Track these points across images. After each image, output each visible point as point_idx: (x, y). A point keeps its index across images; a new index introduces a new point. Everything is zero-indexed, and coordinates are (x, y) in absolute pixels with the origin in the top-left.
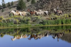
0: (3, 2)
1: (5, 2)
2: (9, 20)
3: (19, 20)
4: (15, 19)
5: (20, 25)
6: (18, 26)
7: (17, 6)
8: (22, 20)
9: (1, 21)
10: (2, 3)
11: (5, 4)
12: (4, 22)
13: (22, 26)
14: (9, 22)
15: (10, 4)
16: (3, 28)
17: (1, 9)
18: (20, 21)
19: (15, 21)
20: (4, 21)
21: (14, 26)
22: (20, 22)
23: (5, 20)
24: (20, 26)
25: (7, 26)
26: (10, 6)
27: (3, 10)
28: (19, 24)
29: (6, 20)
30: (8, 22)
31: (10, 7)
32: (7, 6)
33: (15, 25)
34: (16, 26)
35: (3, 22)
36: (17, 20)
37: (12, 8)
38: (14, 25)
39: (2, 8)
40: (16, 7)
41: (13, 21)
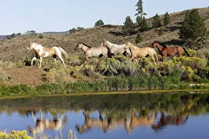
0: (140, 15)
1: (145, 14)
2: (166, 68)
3: (196, 71)
4: (183, 67)
5: (199, 85)
6: (193, 88)
7: (181, 26)
8: (203, 70)
9: (144, 70)
10: (137, 16)
11: (144, 20)
12: (151, 75)
13: (204, 87)
14: (167, 75)
15: (160, 21)
16: (151, 92)
17: (135, 33)
18: (198, 74)
19: (184, 73)
20: (152, 71)
21: (181, 87)
22: (198, 77)
23: (156, 69)
24: (198, 88)
25: (162, 86)
26: (160, 26)
27: (139, 36)
28: (195, 80)
29: (159, 69)
30: (162, 74)
31: (159, 29)
32: (151, 25)
33: (184, 84)
34: (187, 86)
35: (148, 74)
36: (190, 69)
37: (166, 31)
38: (180, 83)
39: (136, 30)
40: (178, 31)
41: (177, 71)
